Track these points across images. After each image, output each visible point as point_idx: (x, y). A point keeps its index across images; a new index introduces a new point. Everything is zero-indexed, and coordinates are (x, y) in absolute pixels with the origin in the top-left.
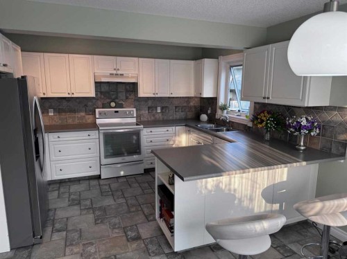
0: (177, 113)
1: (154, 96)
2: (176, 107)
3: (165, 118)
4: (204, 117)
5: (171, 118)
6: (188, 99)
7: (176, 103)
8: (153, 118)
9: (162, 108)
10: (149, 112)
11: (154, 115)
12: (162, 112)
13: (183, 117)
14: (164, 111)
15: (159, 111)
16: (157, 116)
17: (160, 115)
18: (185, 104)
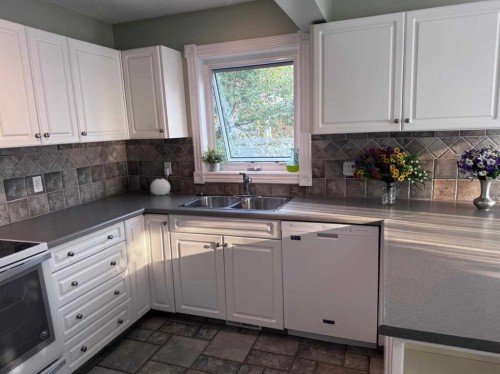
0: (84, 187)
1: (36, 143)
2: (80, 171)
3: (58, 205)
4: (162, 186)
5: (71, 202)
6: (104, 146)
7: (79, 160)
8: (23, 212)
9: (46, 178)
10: (8, 198)
11: (25, 204)
12: (47, 190)
13: (99, 193)
14: (51, 185)
15: (38, 187)
16: (35, 204)
17: (44, 199)
18: (98, 162)
